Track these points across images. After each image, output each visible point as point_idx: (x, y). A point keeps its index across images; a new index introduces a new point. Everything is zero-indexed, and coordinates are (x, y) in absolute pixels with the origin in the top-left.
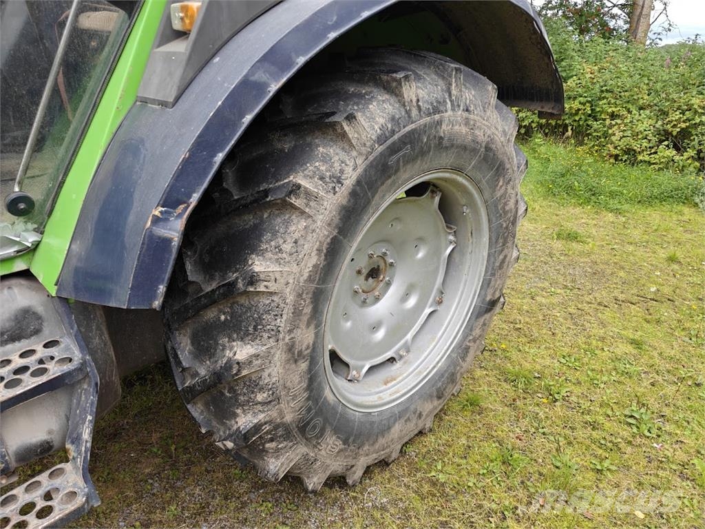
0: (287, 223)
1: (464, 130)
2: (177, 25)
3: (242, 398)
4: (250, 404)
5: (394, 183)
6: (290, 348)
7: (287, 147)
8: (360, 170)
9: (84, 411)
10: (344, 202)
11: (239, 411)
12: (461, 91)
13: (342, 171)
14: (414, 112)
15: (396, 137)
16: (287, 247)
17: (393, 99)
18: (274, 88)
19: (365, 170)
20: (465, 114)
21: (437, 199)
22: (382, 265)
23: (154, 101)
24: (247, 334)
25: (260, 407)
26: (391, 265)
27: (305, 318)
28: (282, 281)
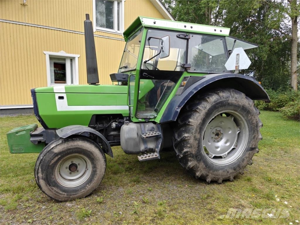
0: (196, 114)
1: (235, 102)
2: (182, 85)
3: (185, 145)
4: (186, 147)
5: (218, 110)
6: (195, 137)
7: (197, 102)
8: (210, 106)
9: (160, 143)
10: (206, 112)
11: (184, 148)
12: (234, 95)
13: (206, 106)
14: (222, 98)
15: (218, 102)
16: (195, 118)
17: (217, 95)
18: (195, 92)
19: (211, 107)
20: (235, 99)
21: (233, 119)
22: (220, 133)
23: (178, 95)
24: (187, 132)
25: (188, 148)
26: (222, 133)
27: (198, 132)
28: (194, 124)
